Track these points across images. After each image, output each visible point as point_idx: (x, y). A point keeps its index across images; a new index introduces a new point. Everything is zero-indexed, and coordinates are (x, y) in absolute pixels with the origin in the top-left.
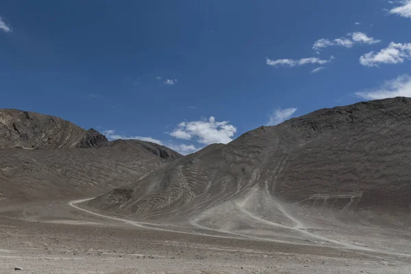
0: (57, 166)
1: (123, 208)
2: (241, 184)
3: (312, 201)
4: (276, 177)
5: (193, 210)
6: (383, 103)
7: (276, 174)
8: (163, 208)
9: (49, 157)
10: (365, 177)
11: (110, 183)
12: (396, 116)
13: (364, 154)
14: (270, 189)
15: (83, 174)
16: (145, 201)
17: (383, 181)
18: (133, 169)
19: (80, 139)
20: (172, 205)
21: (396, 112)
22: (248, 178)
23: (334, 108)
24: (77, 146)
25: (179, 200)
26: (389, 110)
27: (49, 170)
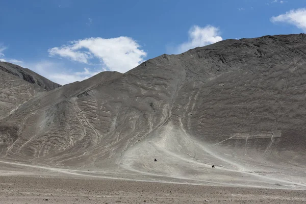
2: (152, 121)
3: (233, 141)
4: (189, 114)
6: (289, 39)
7: (189, 110)
10: (281, 116)
12: (302, 53)
13: (277, 92)
14: (186, 127)
17: (298, 121)
20: (77, 147)
21: (302, 49)
22: (158, 115)
23: (241, 40)
25: (83, 140)
26: (295, 46)
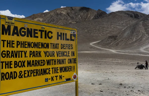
0: (85, 29)
1: (112, 44)
5: (145, 43)
8: (131, 43)
9: (82, 25)
11: (108, 33)
15: (96, 31)
16: (123, 41)
18: (119, 26)
19: (94, 15)
20: (136, 41)
24: (93, 19)
25: (139, 39)
27: (82, 31)
